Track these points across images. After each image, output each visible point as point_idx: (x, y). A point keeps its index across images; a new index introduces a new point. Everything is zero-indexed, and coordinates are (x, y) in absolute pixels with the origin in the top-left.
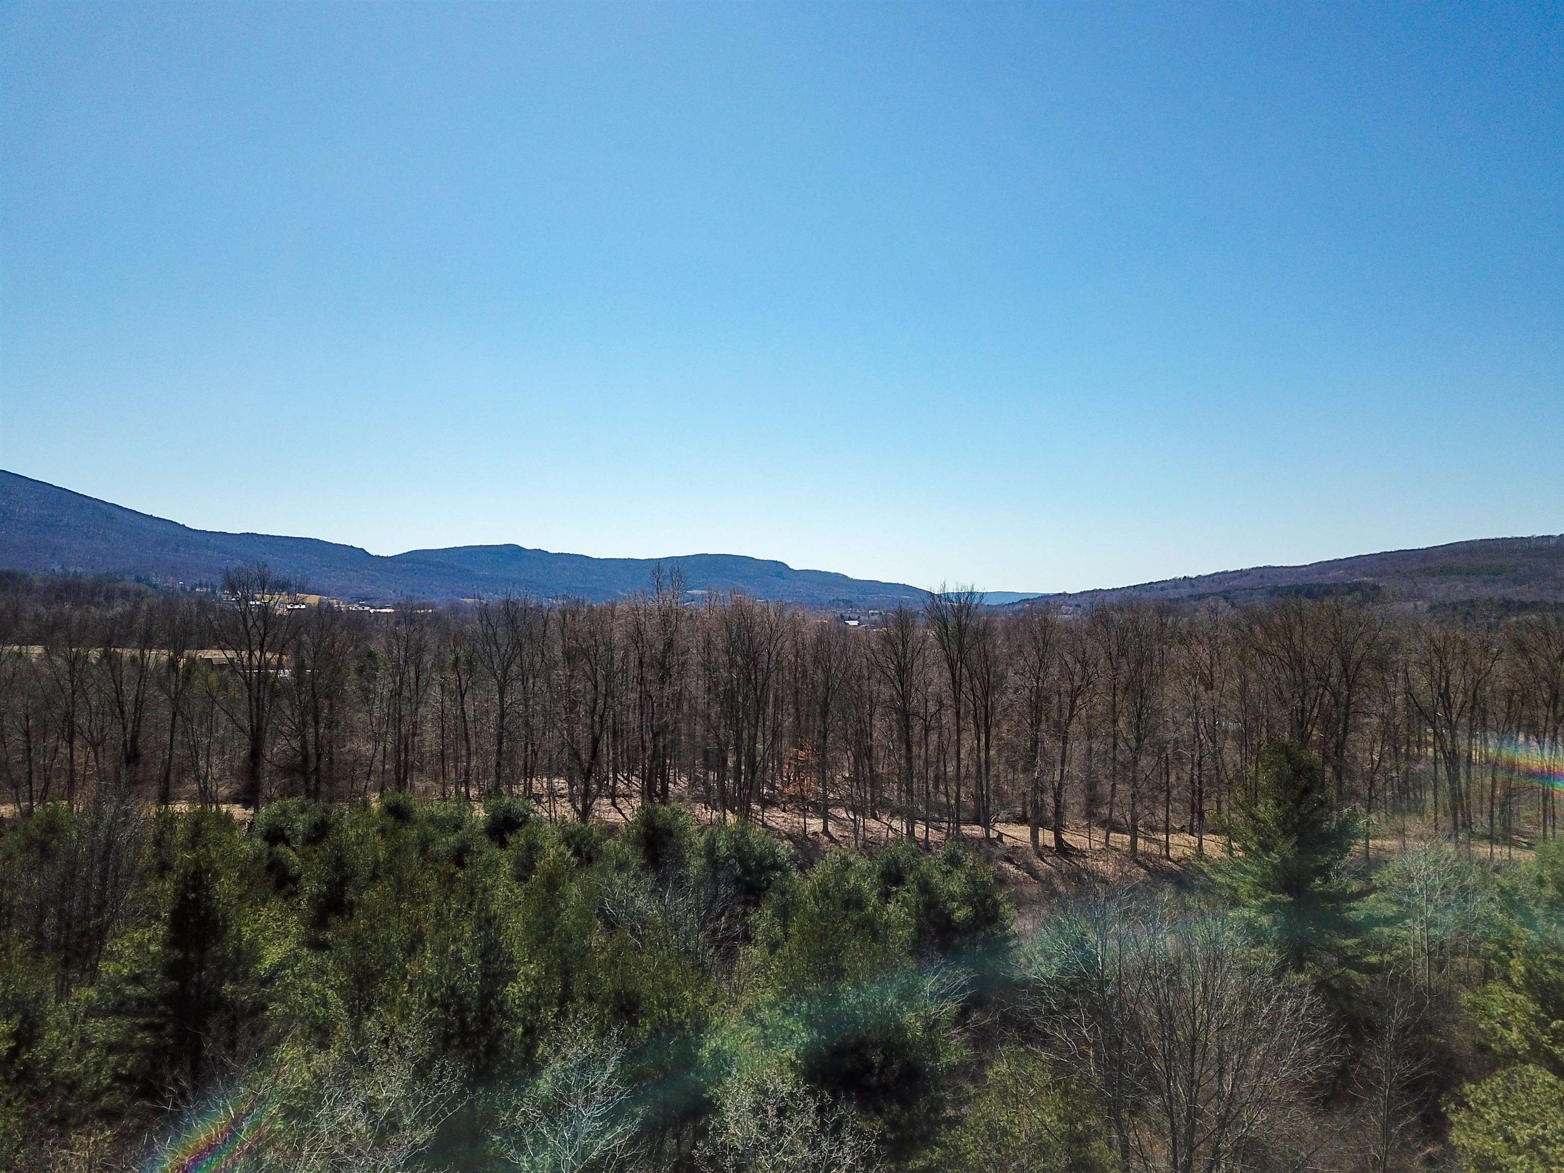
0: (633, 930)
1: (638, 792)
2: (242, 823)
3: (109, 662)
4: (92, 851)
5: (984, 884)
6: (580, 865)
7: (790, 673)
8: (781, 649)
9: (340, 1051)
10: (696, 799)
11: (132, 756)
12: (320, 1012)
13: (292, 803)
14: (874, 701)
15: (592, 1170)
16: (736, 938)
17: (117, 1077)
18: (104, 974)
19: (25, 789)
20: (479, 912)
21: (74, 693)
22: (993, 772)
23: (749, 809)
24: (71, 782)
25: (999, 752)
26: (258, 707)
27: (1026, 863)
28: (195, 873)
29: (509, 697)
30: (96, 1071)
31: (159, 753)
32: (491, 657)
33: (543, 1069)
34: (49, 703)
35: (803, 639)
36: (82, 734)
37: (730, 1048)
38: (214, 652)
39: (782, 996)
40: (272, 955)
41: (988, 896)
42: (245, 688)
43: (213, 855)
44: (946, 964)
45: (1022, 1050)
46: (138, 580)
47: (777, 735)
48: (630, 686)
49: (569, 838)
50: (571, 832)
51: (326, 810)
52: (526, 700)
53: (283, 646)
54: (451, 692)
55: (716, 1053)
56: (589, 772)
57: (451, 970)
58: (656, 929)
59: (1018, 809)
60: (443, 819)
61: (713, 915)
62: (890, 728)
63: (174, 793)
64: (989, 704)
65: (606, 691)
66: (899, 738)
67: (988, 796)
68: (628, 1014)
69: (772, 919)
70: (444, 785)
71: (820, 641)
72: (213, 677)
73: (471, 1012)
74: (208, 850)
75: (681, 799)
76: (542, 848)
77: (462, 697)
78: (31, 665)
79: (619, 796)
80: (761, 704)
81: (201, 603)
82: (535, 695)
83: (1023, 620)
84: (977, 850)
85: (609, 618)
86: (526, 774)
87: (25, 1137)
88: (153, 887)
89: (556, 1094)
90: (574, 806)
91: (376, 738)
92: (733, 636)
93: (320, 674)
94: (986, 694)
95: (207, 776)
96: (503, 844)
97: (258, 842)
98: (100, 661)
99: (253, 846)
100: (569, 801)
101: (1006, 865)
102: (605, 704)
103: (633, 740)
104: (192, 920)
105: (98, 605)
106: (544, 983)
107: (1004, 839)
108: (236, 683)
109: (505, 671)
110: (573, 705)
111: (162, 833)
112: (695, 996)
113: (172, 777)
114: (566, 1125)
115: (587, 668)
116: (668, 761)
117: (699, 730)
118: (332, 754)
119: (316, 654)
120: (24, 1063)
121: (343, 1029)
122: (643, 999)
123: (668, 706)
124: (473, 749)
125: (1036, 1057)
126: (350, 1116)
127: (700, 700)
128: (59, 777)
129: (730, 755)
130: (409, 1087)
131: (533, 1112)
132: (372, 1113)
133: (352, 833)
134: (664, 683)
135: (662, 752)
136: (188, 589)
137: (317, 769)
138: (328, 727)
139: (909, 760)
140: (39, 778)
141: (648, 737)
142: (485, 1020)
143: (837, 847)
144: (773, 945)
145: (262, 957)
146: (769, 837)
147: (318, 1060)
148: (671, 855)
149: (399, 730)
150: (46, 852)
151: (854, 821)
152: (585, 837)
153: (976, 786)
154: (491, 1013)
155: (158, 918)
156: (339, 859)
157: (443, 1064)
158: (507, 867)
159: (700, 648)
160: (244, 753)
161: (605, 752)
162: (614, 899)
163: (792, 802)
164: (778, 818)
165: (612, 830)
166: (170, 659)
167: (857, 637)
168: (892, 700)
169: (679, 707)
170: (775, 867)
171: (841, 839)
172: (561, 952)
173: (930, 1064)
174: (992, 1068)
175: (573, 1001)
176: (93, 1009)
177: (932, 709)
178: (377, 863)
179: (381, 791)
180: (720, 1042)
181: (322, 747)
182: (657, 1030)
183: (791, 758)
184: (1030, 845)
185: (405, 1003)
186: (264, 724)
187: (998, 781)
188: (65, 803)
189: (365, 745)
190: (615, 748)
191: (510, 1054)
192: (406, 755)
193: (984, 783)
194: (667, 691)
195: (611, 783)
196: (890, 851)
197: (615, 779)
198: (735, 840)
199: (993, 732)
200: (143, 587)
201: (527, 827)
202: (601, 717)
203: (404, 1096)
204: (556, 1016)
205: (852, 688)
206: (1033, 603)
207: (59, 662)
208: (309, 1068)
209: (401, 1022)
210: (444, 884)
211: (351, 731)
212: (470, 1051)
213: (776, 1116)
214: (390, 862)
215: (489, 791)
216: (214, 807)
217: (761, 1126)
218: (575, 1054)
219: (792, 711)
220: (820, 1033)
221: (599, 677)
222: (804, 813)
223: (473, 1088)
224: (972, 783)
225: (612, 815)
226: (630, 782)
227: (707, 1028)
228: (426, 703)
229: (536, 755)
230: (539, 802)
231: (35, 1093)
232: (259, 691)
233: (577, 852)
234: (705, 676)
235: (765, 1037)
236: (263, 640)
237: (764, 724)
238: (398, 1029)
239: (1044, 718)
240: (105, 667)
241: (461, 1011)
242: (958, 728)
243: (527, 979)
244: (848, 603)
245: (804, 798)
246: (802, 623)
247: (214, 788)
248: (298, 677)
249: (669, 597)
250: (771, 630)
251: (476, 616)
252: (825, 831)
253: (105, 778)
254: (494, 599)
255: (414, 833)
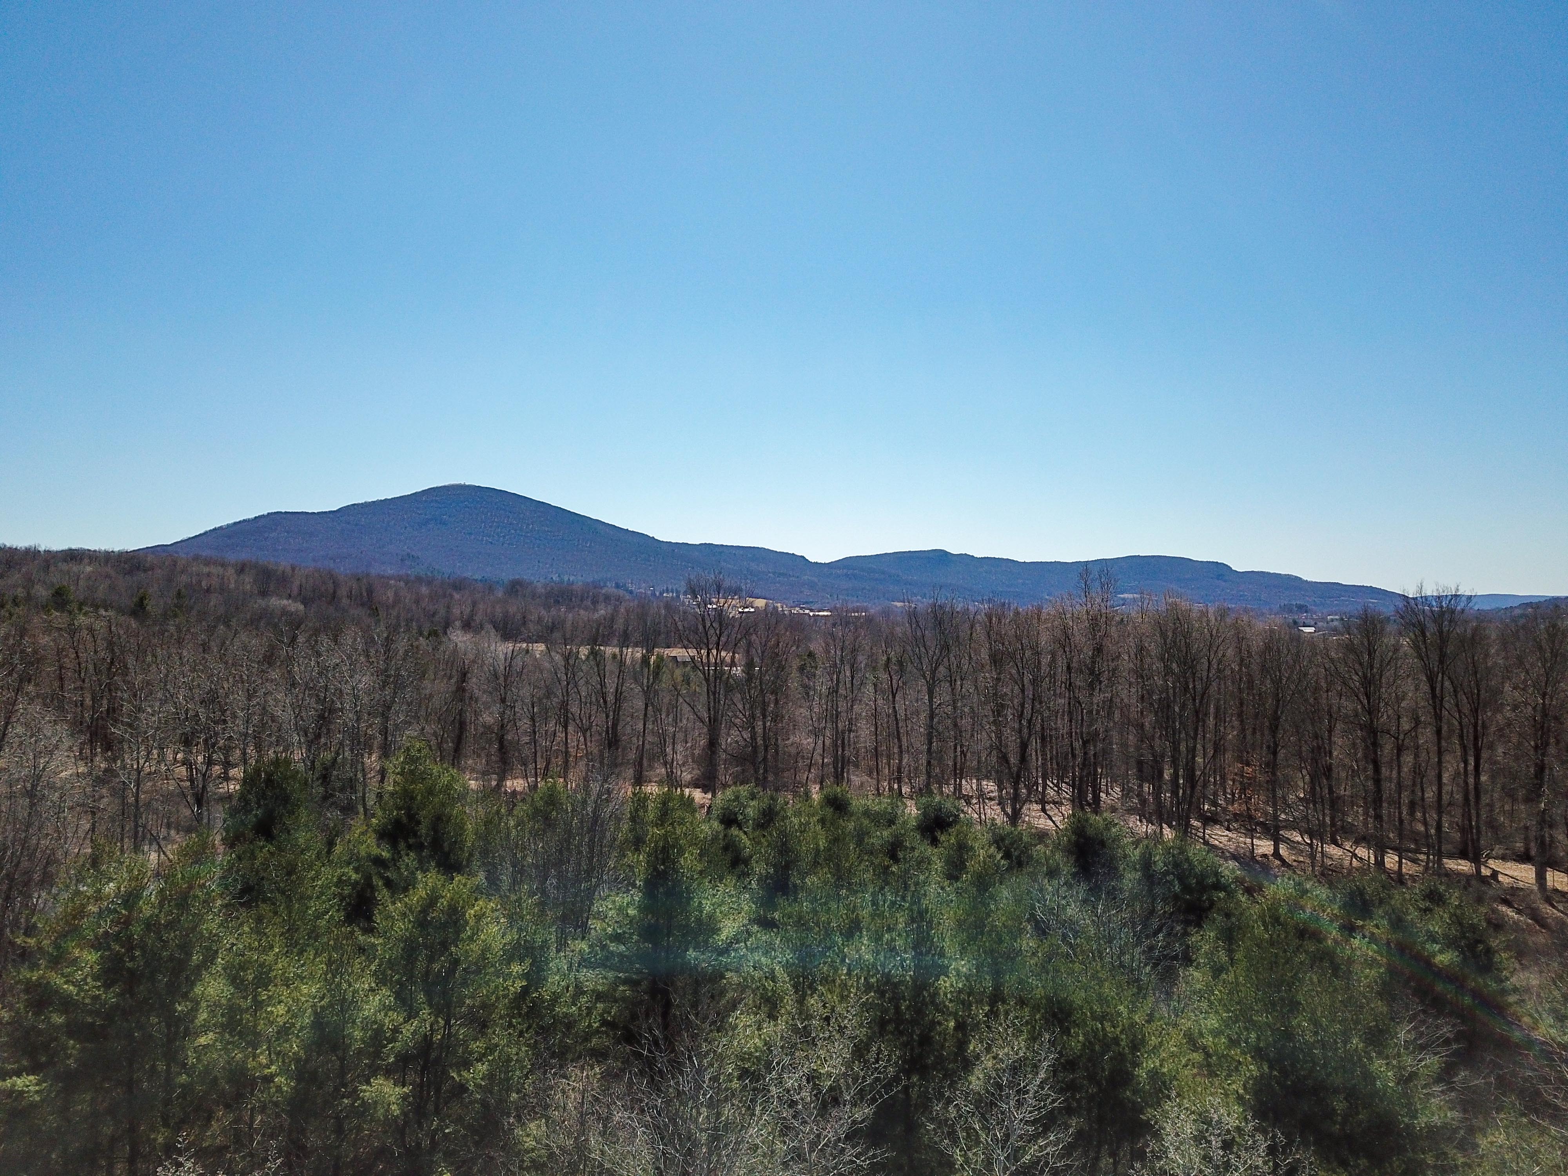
0: (1064, 937)
1: (1068, 800)
2: (702, 806)
3: (595, 658)
4: (582, 822)
5: (1473, 928)
6: (1010, 869)
7: (1233, 683)
8: (1224, 656)
9: (787, 1023)
10: (1130, 811)
11: (613, 741)
12: (770, 985)
13: (744, 790)
14: (1335, 716)
15: (1024, 1173)
16: (1175, 958)
17: (604, 1023)
18: (593, 931)
19: (531, 766)
20: (911, 904)
21: (568, 684)
22: (1485, 799)
23: (1188, 825)
24: (566, 762)
25: (1493, 778)
26: (715, 700)
27: (1529, 907)
28: (664, 847)
29: (938, 698)
30: (587, 1015)
31: (635, 739)
32: (920, 659)
33: (975, 1065)
34: (549, 694)
35: (1249, 646)
36: (574, 720)
37: (1170, 1071)
38: (680, 650)
39: (1227, 1023)
40: (728, 928)
41: (1478, 942)
42: (704, 682)
43: (678, 832)
44: (1424, 1012)
45: (1525, 1120)
46: (617, 586)
47: (1218, 748)
48: (1058, 692)
49: (999, 841)
50: (1000, 835)
51: (772, 798)
52: (954, 702)
53: (736, 645)
54: (883, 692)
55: (1154, 1074)
56: (1018, 777)
57: (885, 957)
58: (1088, 939)
59: (1518, 845)
60: (877, 813)
61: (1150, 931)
62: (1354, 744)
63: (647, 776)
64: (1480, 722)
65: (1034, 695)
66: (1366, 756)
67: (1478, 828)
68: (1061, 1022)
69: (1215, 942)
70: (878, 782)
71: (1268, 648)
72: (678, 672)
73: (905, 1001)
74: (674, 828)
75: (1114, 809)
76: (972, 848)
77: (894, 697)
78: (536, 659)
79: (1049, 803)
80: (1199, 716)
81: (667, 606)
82: (963, 697)
83: (1524, 627)
84: (1465, 888)
85: (1035, 621)
86: (955, 775)
87: (532, 1065)
88: (630, 857)
89: (988, 1091)
90: (1003, 809)
91: (816, 733)
92: (1168, 641)
93: (767, 671)
94: (1475, 711)
95: (673, 762)
96: (935, 842)
97: (716, 824)
98: (588, 657)
99: (711, 827)
100: (999, 804)
101: (1503, 908)
102: (1032, 709)
103: (1062, 746)
104: (661, 890)
105: (586, 609)
106: (975, 981)
107: (1501, 878)
108: (697, 678)
109: (934, 672)
110: (999, 711)
111: (637, 810)
112: (1131, 1011)
113: (645, 763)
114: (998, 1124)
115: (1014, 671)
116: (1100, 770)
117: (1132, 739)
118: (778, 746)
119: (763, 652)
120: (533, 1001)
121: (789, 1003)
122: (1076, 1009)
123: (1098, 712)
124: (904, 747)
125: (1544, 1131)
126: (796, 1084)
127: (1133, 709)
128: (557, 757)
129: (1166, 767)
130: (849, 1065)
131: (966, 1106)
132: (814, 1084)
133: (795, 821)
134: (1093, 689)
135: (1092, 760)
136: (658, 594)
137: (765, 759)
138: (774, 720)
139: (1377, 782)
140: (542, 757)
141: (1077, 745)
142: (919, 1011)
143: (1290, 872)
144: (1217, 969)
145: (719, 929)
146: (1211, 855)
147: (768, 1028)
148: (1103, 866)
149: (837, 726)
150: (549, 823)
151: (1311, 845)
152: (1015, 841)
153: (1463, 816)
154: (924, 1003)
155: (634, 885)
156: (784, 844)
157: (879, 1048)
158: (938, 865)
159: (1133, 656)
160: (703, 742)
161: (1034, 757)
162: (1045, 905)
163: (1237, 821)
164: (1220, 836)
165: (1042, 836)
166: (643, 656)
167: (1313, 645)
168: (1356, 715)
169: (1110, 715)
170: (1218, 886)
171: (1295, 864)
172: (992, 951)
173: (1406, 1120)
174: (1485, 1136)
175: (1004, 1002)
176: (585, 960)
177: (1406, 725)
178: (817, 851)
179: (821, 783)
180: (1158, 1064)
181: (769, 739)
182: (1090, 1042)
183: (1236, 774)
184: (1535, 888)
185: (844, 985)
186: (720, 716)
187: (1492, 811)
188: (562, 780)
189: (806, 739)
190: (1044, 754)
191: (943, 1047)
192: (843, 750)
193: (1473, 812)
194: (1098, 698)
195: (1040, 789)
196: (1354, 880)
197: (1045, 786)
198: (1173, 856)
199: (1485, 755)
200: (621, 592)
201: (958, 827)
202: (1029, 721)
203: (844, 1073)
204: (986, 1015)
205: (1306, 700)
206: (1538, 608)
207: (557, 657)
208: (760, 1035)
209: (840, 1002)
210: (879, 875)
211: (794, 725)
212: (905, 1038)
213: (1222, 1148)
214: (830, 849)
215: (920, 789)
216: (679, 790)
217: (1204, 1157)
218: (1007, 1055)
219: (1236, 723)
220: (1271, 1067)
221: (1026, 681)
222: (1251, 833)
223: (908, 1074)
224: (1457, 812)
225: (1042, 821)
226: (1060, 789)
227: (1144, 1047)
228: (860, 701)
229: (965, 757)
230: (968, 803)
231: (542, 1028)
232: (715, 686)
233: (1007, 855)
234: (1138, 683)
235: (1209, 1065)
236: (719, 638)
237: (1204, 737)
238: (838, 1009)
239: (1552, 740)
240: (592, 663)
241: (896, 1000)
242: (1439, 748)
243: (958, 975)
244: (1302, 608)
245: (1250, 817)
246: (1247, 629)
247: (679, 773)
248: (748, 674)
249: (1098, 600)
250: (1211, 635)
251: (906, 620)
252: (1276, 854)
253: (592, 760)
254: (922, 604)
255: (851, 826)
